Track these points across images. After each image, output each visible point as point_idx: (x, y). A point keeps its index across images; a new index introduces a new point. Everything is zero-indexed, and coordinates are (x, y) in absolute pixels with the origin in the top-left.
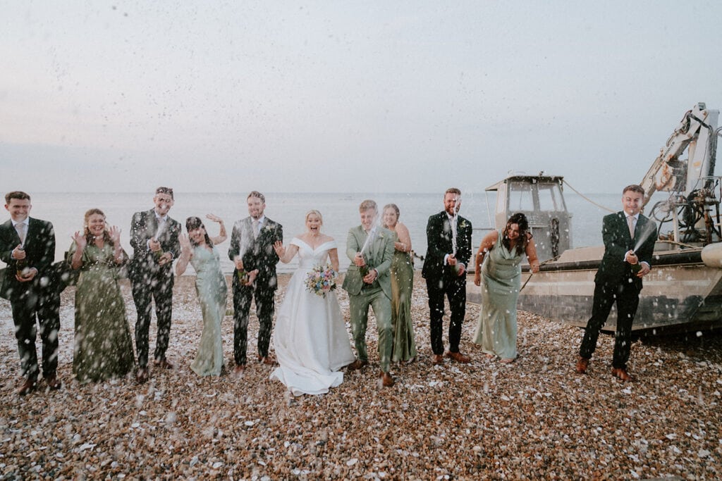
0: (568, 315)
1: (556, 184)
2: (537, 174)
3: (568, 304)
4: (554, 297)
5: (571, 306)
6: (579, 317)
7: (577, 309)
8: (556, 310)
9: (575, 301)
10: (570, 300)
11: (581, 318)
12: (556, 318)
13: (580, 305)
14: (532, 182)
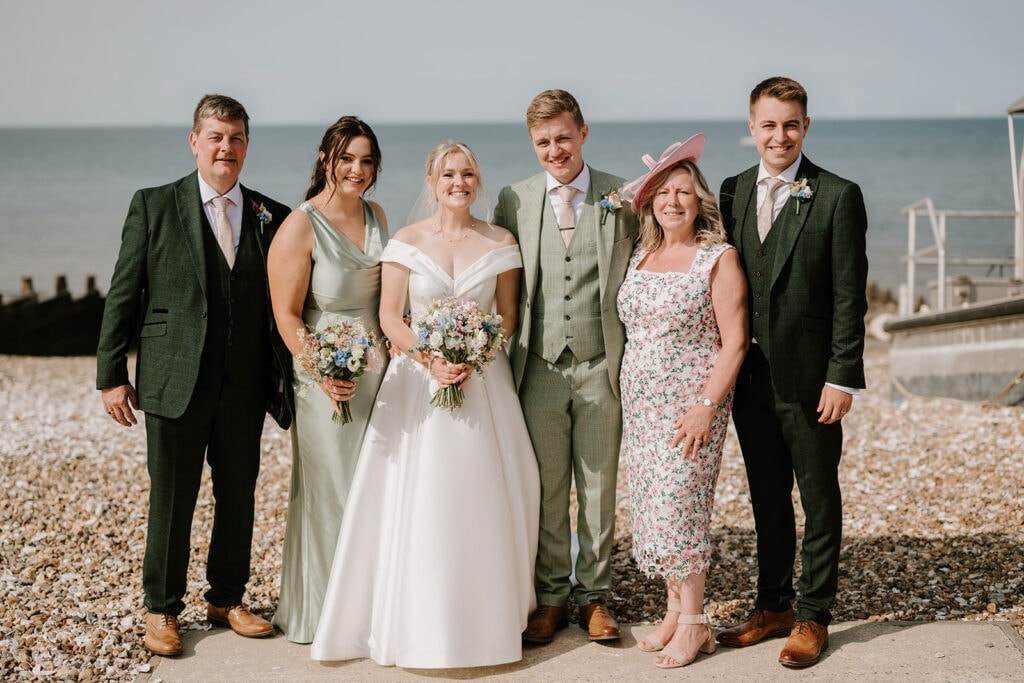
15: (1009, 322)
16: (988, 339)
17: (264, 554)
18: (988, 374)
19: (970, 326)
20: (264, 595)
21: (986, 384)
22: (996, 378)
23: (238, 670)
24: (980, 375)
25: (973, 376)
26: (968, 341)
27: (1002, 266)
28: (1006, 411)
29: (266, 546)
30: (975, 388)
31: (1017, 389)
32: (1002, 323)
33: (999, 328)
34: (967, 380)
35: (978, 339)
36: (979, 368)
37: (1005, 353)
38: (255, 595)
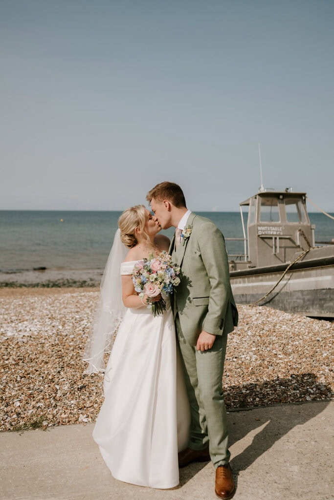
0: (298, 307)
1: (301, 200)
2: (283, 191)
3: (298, 298)
4: (288, 293)
5: (300, 299)
6: (306, 308)
7: (304, 301)
8: (289, 304)
9: (303, 295)
10: (299, 294)
11: (307, 309)
12: (289, 311)
13: (307, 298)
14: (279, 198)
15: (258, 276)
16: (249, 282)
17: (5, 389)
18: (249, 295)
19: (241, 278)
20: (12, 412)
21: (248, 298)
22: (253, 296)
23: (11, 458)
24: (246, 295)
25: (243, 295)
26: (240, 283)
27: (240, 257)
28: (261, 308)
29: (4, 384)
30: (244, 299)
31: (264, 299)
32: (256, 277)
33: (254, 278)
34: (240, 297)
35: (244, 282)
36: (246, 292)
37: (257, 287)
38: (7, 412)
